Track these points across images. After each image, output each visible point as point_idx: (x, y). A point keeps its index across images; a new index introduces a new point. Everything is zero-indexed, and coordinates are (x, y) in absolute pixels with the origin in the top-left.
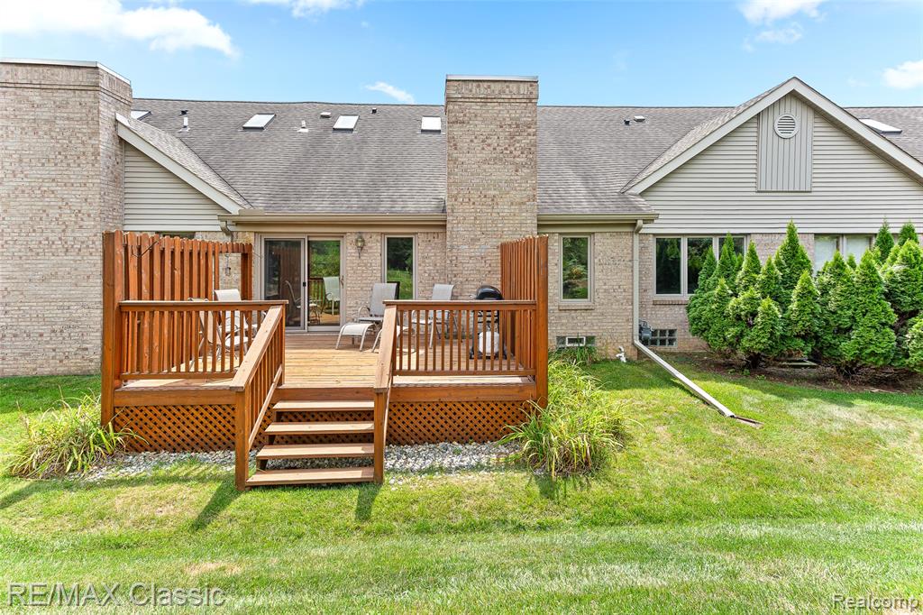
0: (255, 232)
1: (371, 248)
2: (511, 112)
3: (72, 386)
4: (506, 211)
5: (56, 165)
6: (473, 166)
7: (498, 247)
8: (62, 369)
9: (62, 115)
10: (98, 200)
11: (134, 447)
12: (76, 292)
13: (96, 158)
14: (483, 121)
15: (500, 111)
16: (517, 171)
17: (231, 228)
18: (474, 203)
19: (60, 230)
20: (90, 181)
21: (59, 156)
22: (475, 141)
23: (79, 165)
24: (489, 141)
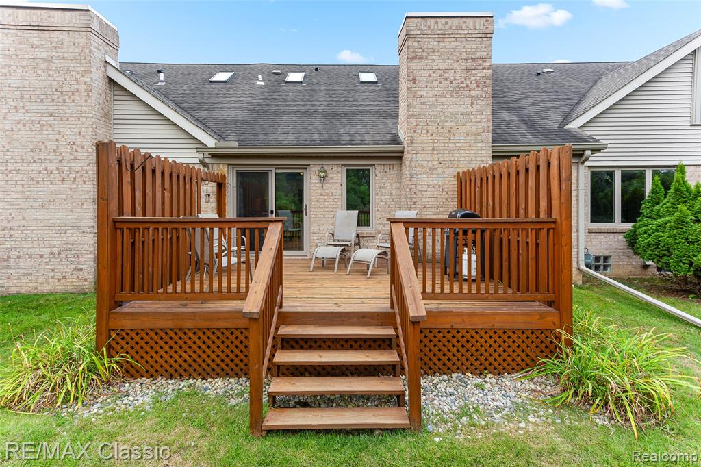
0: (229, 164)
1: (332, 178)
2: (467, 46)
3: (69, 304)
4: (462, 141)
5: (53, 100)
6: (431, 99)
7: (454, 176)
8: (60, 287)
9: (58, 54)
10: (90, 133)
11: (131, 373)
12: (72, 218)
13: (88, 95)
14: (441, 56)
15: (456, 46)
16: (472, 103)
17: (207, 161)
18: (432, 135)
19: (57, 161)
20: (83, 115)
21: (56, 93)
22: (433, 75)
23: (73, 101)
24: (446, 75)
